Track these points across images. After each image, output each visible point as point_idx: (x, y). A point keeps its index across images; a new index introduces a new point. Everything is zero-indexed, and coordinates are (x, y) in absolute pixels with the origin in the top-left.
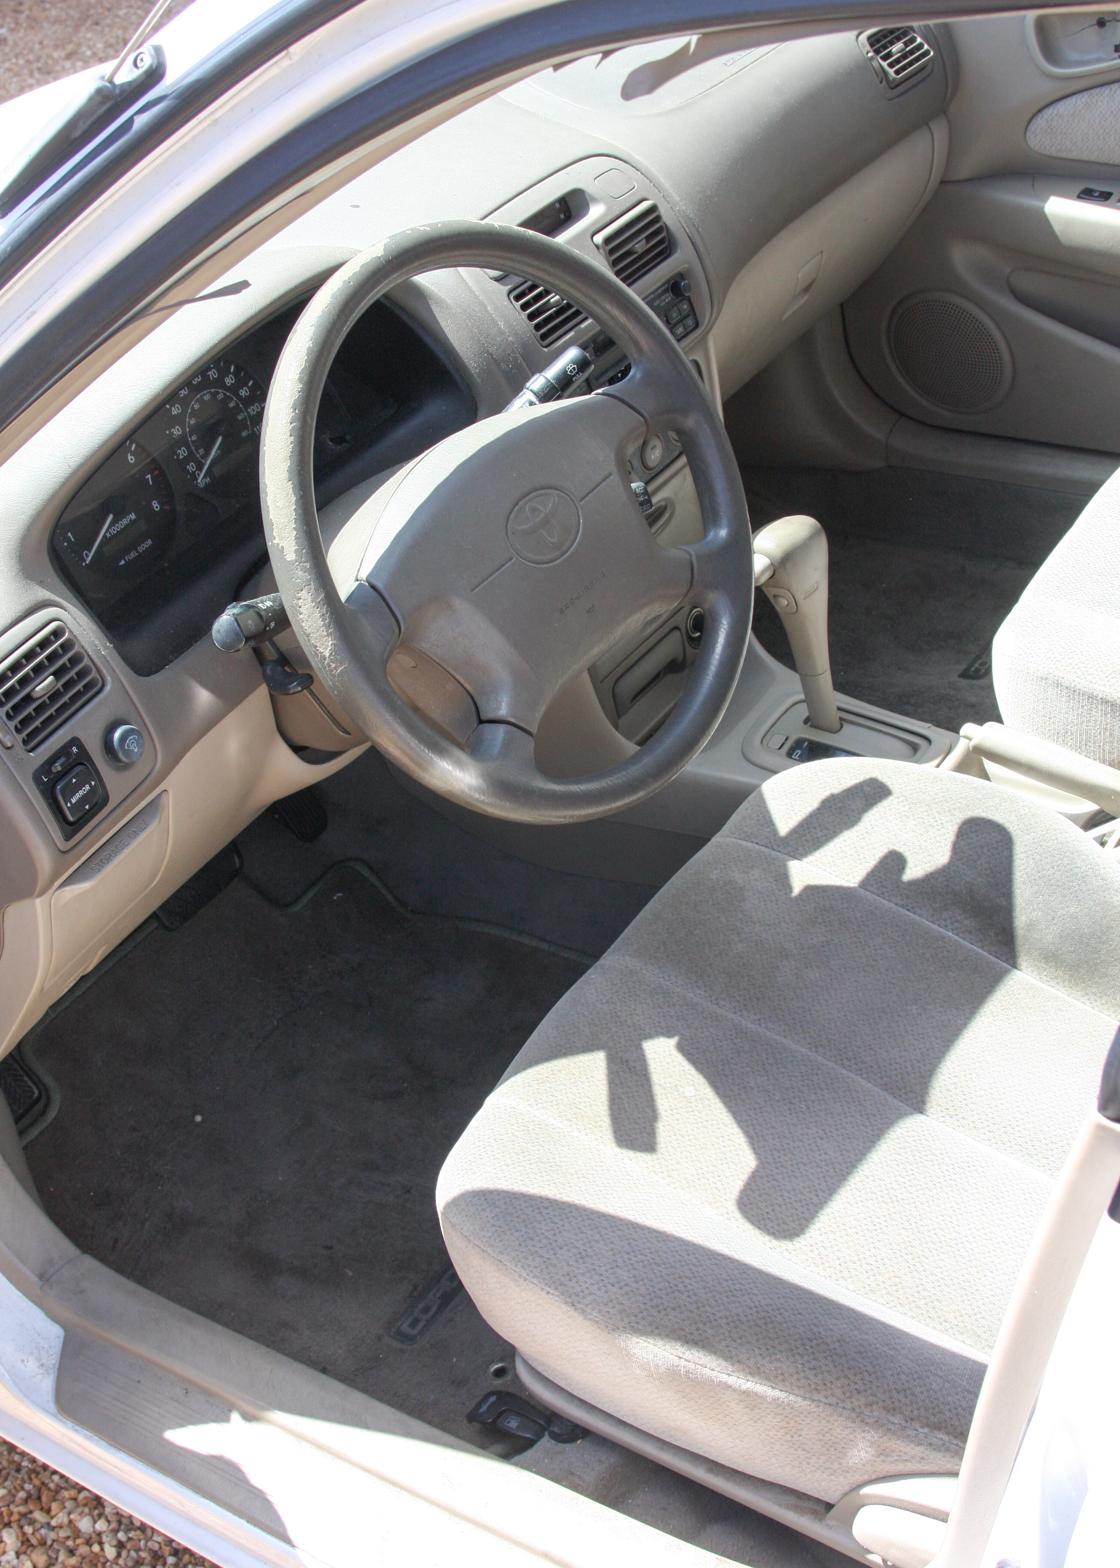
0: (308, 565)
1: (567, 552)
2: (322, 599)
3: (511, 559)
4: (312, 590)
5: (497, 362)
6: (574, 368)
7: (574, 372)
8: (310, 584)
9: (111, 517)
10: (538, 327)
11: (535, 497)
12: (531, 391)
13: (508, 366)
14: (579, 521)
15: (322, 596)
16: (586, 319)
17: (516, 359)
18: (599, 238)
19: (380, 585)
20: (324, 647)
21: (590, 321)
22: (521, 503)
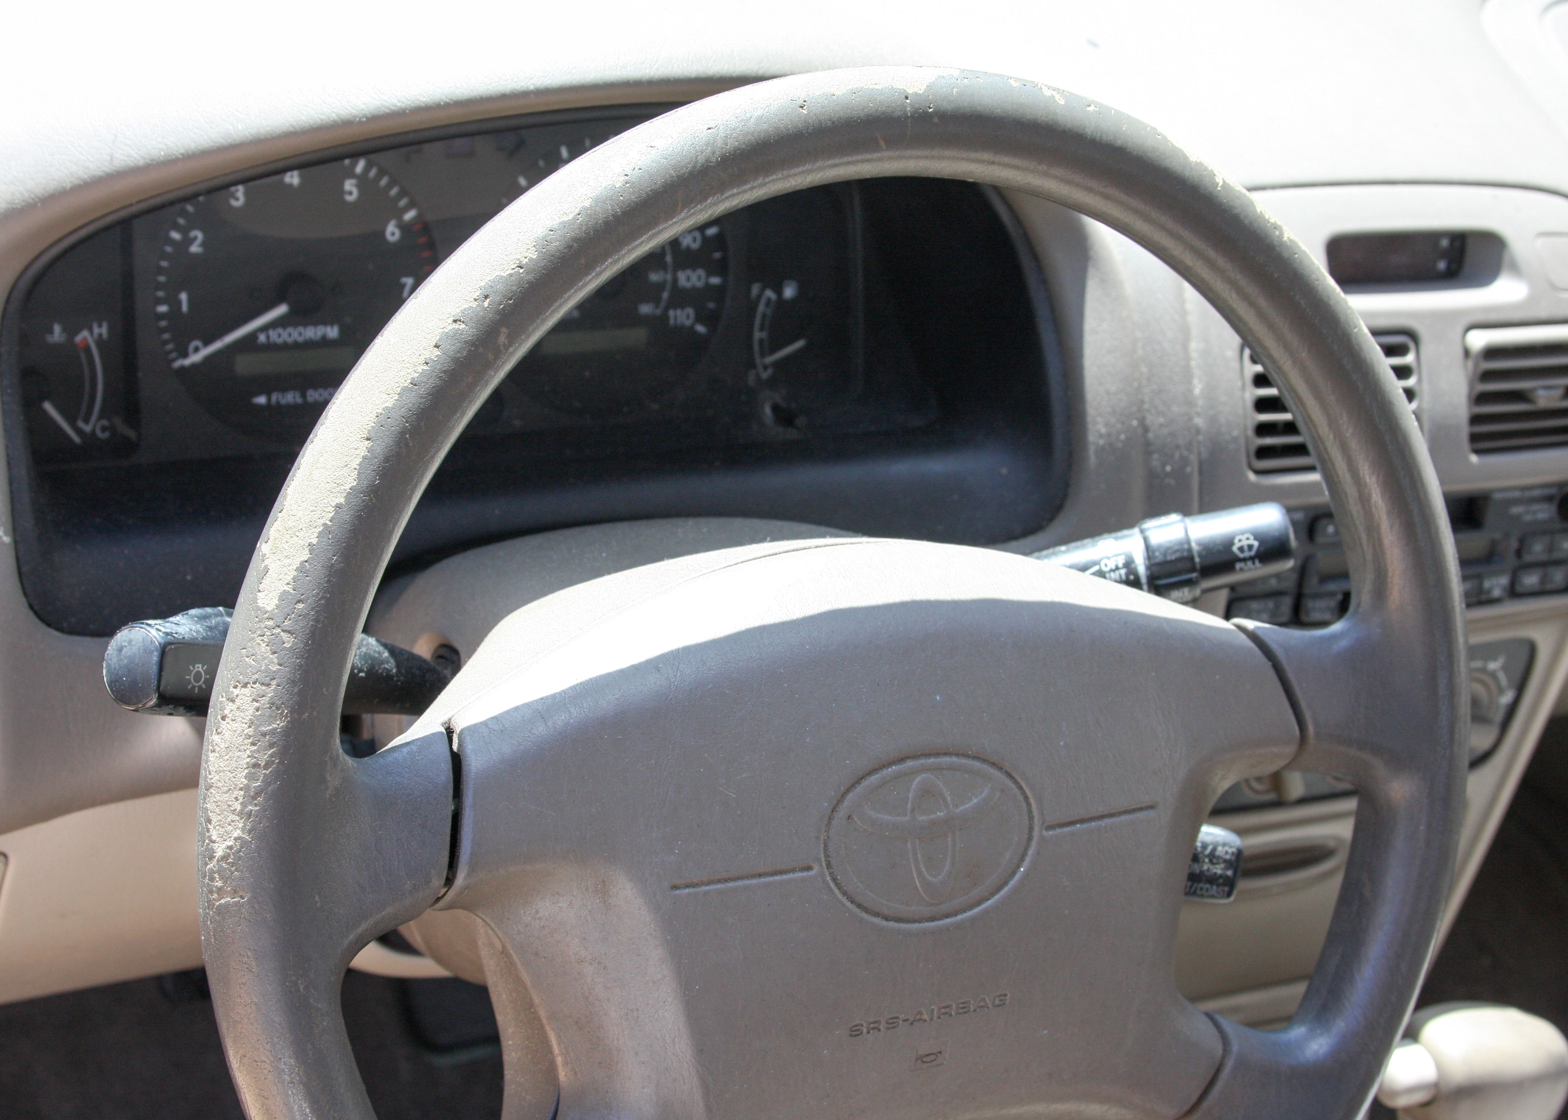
0: (289, 641)
1: (947, 916)
2: (273, 732)
3: (809, 868)
4: (266, 699)
5: (1148, 448)
6: (1250, 547)
7: (1247, 554)
8: (268, 685)
9: (281, 310)
10: (1263, 429)
11: (951, 768)
12: (1146, 540)
13: (1164, 465)
14: (1018, 867)
15: (279, 724)
16: (1311, 469)
17: (1185, 461)
18: (1479, 340)
19: (474, 764)
20: (222, 831)
21: (1315, 477)
22: (910, 763)
